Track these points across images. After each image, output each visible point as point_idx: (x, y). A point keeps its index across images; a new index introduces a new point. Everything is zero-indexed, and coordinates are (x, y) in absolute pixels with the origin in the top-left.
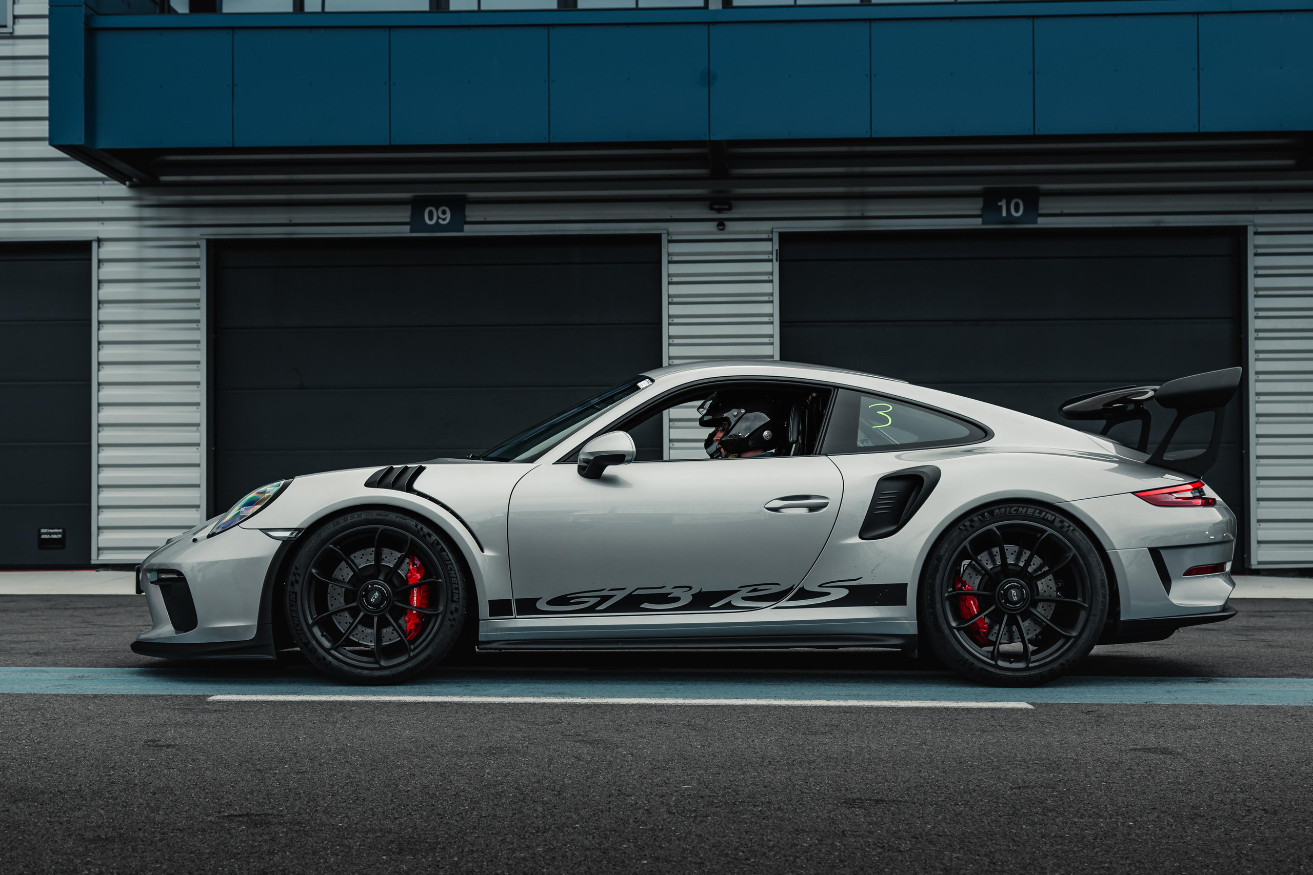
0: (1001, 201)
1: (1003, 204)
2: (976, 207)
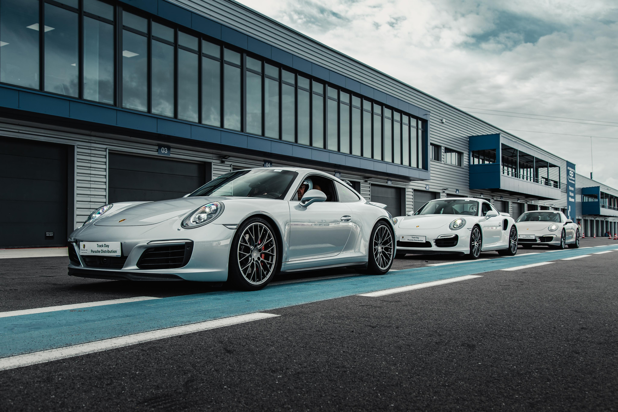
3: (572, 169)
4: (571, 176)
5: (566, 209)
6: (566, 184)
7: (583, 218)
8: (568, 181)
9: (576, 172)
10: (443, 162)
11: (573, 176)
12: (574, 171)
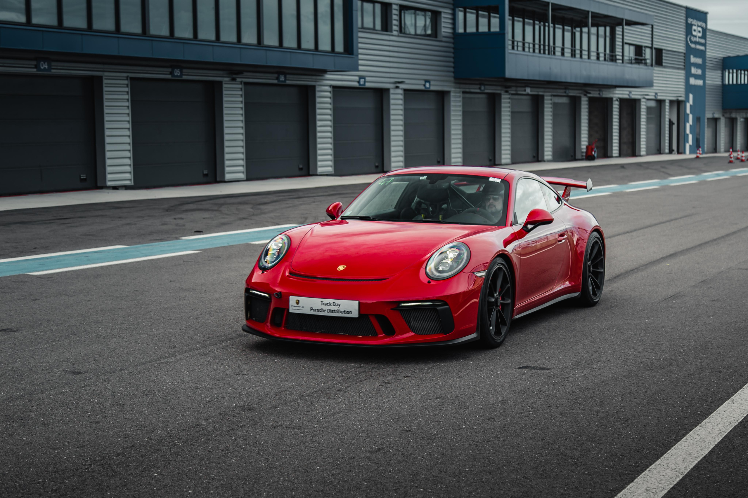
3: (700, 21)
4: (695, 36)
5: (682, 101)
6: (684, 51)
7: (723, 116)
8: (687, 46)
9: (709, 27)
10: (395, 33)
11: (700, 35)
12: (704, 25)
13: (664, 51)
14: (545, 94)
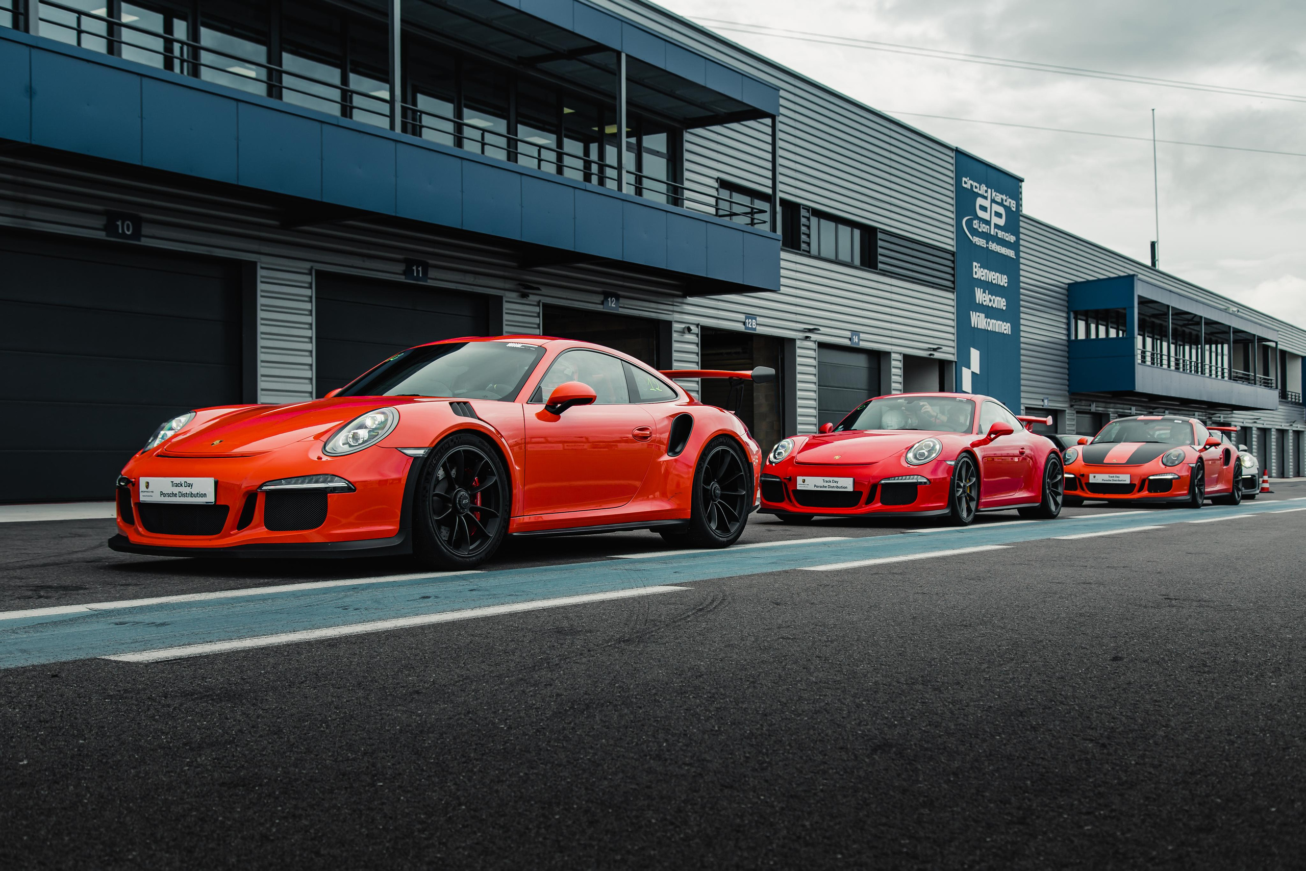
0: (118, 221)
1: (119, 223)
2: (100, 222)
4: (986, 222)
11: (1001, 222)
13: (880, 235)
14: (262, 260)
